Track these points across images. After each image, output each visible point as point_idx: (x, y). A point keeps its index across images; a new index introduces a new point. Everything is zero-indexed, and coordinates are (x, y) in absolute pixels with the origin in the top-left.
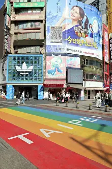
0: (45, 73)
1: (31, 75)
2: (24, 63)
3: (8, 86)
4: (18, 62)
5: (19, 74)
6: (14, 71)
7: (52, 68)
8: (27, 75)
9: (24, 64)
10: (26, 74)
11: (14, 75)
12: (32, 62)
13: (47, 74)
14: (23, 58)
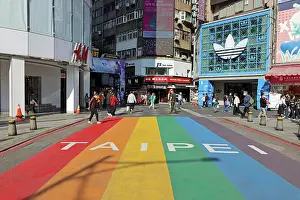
0: (274, 51)
1: (243, 59)
2: (230, 36)
3: (201, 82)
4: (219, 36)
5: (219, 59)
6: (211, 54)
7: (292, 38)
8: (234, 60)
9: (230, 38)
10: (233, 57)
11: (211, 62)
12: (244, 32)
13: (279, 52)
14: (227, 27)
